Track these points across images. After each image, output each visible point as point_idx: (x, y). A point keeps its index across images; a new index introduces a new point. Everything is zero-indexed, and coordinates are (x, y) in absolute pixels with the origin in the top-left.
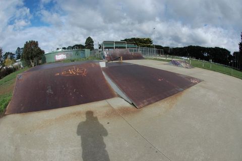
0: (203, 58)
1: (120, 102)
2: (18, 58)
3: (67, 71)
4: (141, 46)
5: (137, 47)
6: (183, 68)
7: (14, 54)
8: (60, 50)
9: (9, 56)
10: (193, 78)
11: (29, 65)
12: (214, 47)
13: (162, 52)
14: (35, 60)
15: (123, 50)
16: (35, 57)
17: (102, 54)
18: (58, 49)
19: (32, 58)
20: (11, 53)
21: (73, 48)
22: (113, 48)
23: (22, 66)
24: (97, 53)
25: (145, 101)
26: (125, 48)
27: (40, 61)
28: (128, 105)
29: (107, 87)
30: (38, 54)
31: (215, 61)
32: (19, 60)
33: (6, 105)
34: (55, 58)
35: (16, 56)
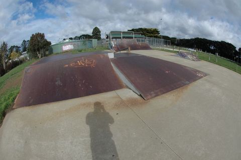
0: (209, 51)
1: (128, 93)
2: (24, 50)
3: (76, 62)
4: (148, 36)
5: (144, 37)
6: (190, 60)
7: (20, 47)
8: (67, 41)
9: (15, 49)
10: (199, 72)
11: (36, 57)
12: (220, 41)
13: (169, 43)
14: (42, 51)
15: (131, 40)
16: (41, 48)
17: (110, 44)
18: (64, 39)
19: (38, 50)
20: (17, 46)
21: (80, 38)
22: (120, 38)
23: (28, 58)
24: (105, 42)
25: (152, 92)
26: (132, 38)
27: (47, 53)
28: (136, 96)
29: (116, 78)
30: (45, 45)
31: (221, 55)
32: (26, 52)
33: (14, 99)
34: (62, 48)
35: (21, 49)
